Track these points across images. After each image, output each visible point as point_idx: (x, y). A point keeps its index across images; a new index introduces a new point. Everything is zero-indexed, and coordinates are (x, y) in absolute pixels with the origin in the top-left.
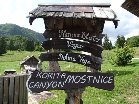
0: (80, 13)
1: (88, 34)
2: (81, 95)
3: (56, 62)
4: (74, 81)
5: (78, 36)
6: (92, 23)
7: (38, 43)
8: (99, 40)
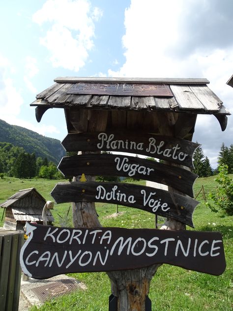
0: (144, 98)
1: (162, 144)
2: (147, 285)
3: (89, 205)
4: (131, 250)
5: (139, 147)
6: (171, 120)
7: (46, 159)
8: (186, 155)
